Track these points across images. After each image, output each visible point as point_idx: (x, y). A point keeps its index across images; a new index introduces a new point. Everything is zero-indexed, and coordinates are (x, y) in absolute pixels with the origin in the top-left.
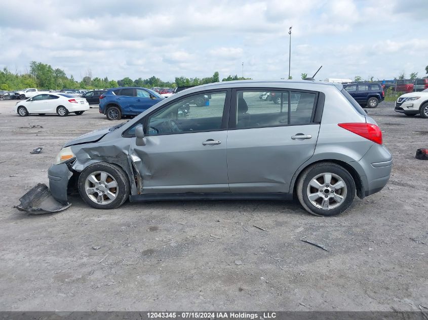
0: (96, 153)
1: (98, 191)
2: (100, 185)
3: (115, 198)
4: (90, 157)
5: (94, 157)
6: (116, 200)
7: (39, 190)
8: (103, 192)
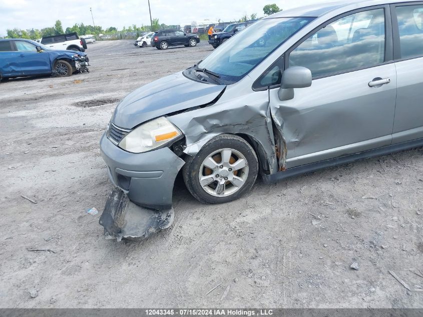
0: (214, 122)
1: (218, 179)
2: (221, 170)
3: (243, 184)
4: (205, 131)
5: (211, 129)
6: (244, 186)
7: (116, 198)
8: (226, 178)
